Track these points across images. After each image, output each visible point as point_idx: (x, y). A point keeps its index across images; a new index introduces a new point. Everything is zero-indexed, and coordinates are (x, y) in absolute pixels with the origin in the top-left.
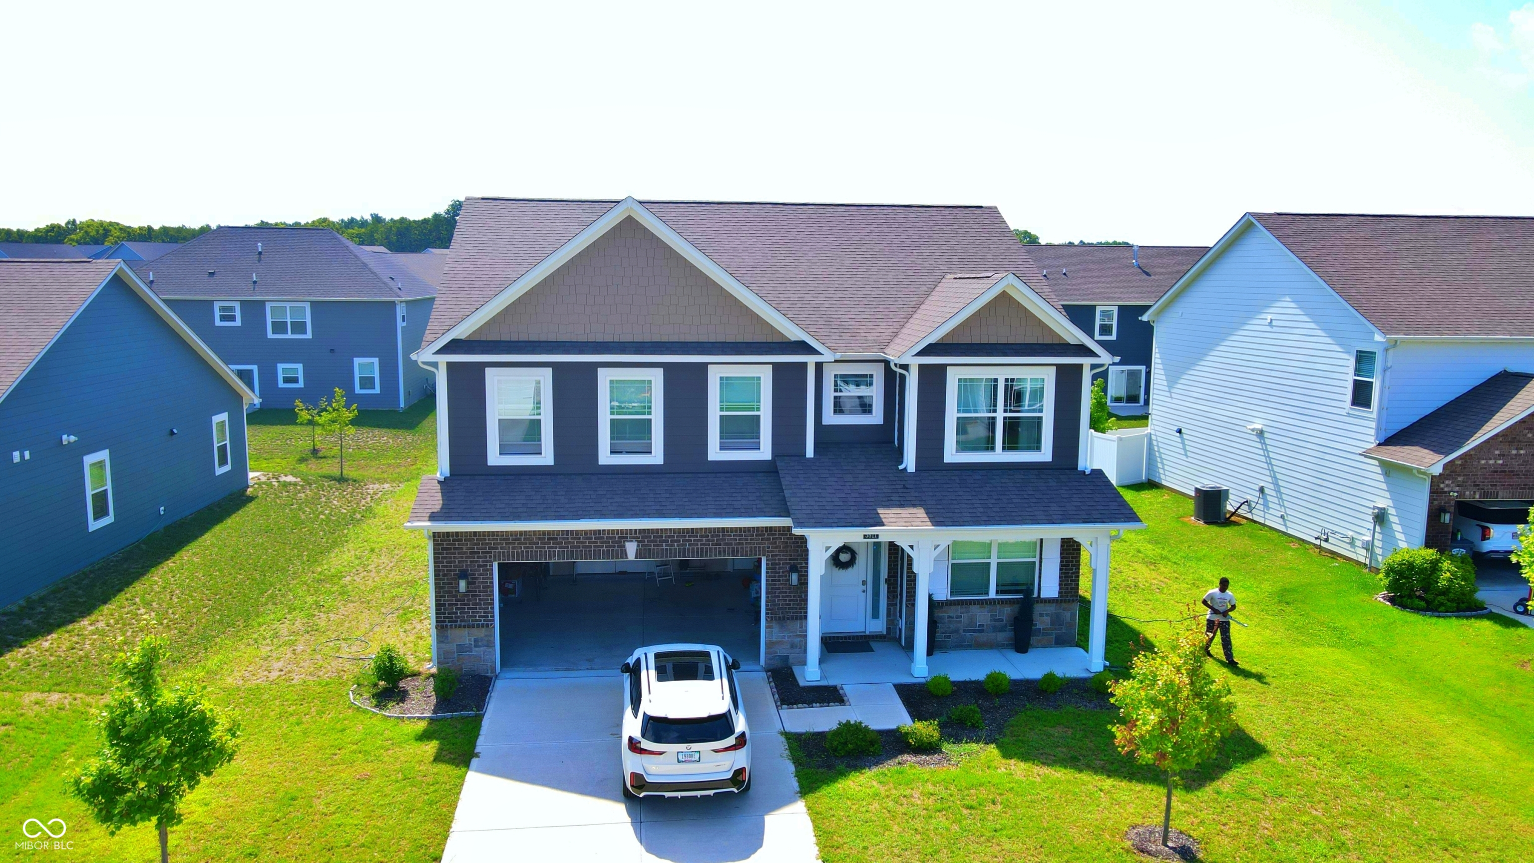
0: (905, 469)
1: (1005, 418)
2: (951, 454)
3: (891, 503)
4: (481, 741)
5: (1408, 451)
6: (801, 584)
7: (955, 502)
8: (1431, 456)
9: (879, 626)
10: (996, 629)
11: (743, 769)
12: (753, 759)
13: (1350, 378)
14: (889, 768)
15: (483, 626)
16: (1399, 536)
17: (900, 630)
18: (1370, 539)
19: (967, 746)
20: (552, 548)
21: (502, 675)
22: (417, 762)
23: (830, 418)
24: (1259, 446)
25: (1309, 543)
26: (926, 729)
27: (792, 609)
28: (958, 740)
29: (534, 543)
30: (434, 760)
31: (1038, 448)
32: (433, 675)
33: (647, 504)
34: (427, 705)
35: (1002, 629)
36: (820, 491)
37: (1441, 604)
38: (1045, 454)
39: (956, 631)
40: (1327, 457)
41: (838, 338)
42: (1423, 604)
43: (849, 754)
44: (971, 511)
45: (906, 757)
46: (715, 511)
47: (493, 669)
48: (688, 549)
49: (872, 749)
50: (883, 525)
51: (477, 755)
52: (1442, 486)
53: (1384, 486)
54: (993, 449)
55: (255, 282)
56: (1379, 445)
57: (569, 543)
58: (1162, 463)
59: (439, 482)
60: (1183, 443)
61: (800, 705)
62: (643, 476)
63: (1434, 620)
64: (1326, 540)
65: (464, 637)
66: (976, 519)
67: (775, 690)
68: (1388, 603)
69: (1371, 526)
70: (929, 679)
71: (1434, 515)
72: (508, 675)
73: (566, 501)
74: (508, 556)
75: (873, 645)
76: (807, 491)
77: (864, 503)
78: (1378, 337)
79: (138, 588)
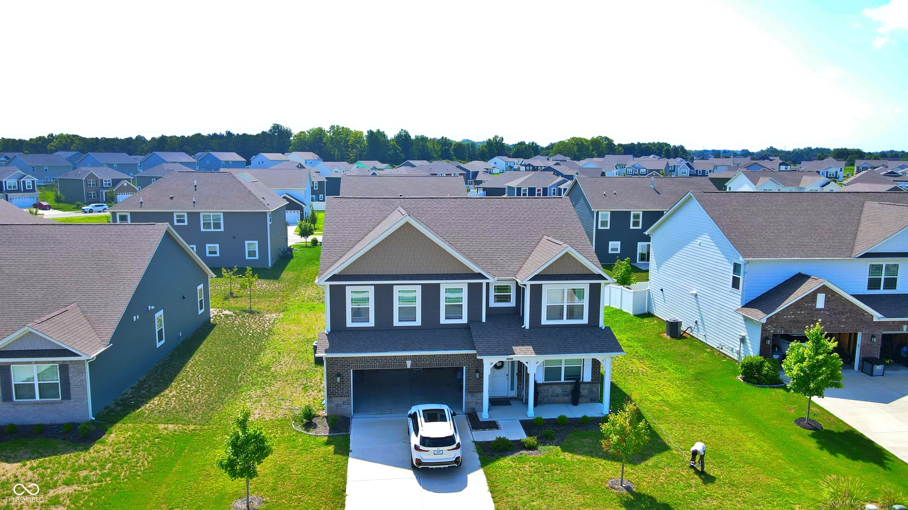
0: (525, 327)
1: (567, 306)
2: (544, 321)
3: (519, 344)
4: (351, 445)
5: (753, 311)
6: (480, 377)
7: (545, 343)
8: (761, 314)
9: (514, 394)
10: (564, 395)
11: (459, 457)
12: (463, 453)
13: (731, 275)
14: (517, 455)
15: (346, 396)
16: (750, 349)
17: (523, 396)
18: (739, 349)
19: (548, 447)
20: (376, 363)
21: (354, 417)
22: (327, 454)
23: (493, 304)
24: (695, 301)
25: (715, 349)
26: (532, 440)
27: (476, 388)
28: (545, 444)
29: (368, 362)
30: (334, 453)
31: (582, 318)
32: (326, 417)
33: (415, 344)
34: (326, 430)
35: (567, 395)
36: (488, 338)
37: (764, 381)
38: (585, 320)
39: (547, 396)
40: (722, 310)
41: (496, 269)
42: (756, 381)
43: (500, 451)
44: (552, 347)
45: (523, 452)
46: (444, 347)
47: (351, 415)
48: (433, 363)
49: (509, 449)
50: (515, 354)
51: (351, 451)
52: (767, 327)
53: (744, 326)
54: (563, 319)
55: (194, 202)
56: (742, 307)
57: (383, 361)
58: (654, 304)
59: (326, 335)
60: (663, 296)
61: (480, 430)
62: (412, 331)
63: (759, 389)
64: (722, 349)
65: (338, 400)
66: (554, 351)
67: (469, 423)
68: (742, 380)
69: (739, 343)
70: (534, 418)
71: (763, 341)
72: (356, 416)
73: (381, 343)
74: (357, 367)
75: (511, 402)
76: (483, 338)
77: (507, 344)
78: (741, 259)
79: (182, 374)
